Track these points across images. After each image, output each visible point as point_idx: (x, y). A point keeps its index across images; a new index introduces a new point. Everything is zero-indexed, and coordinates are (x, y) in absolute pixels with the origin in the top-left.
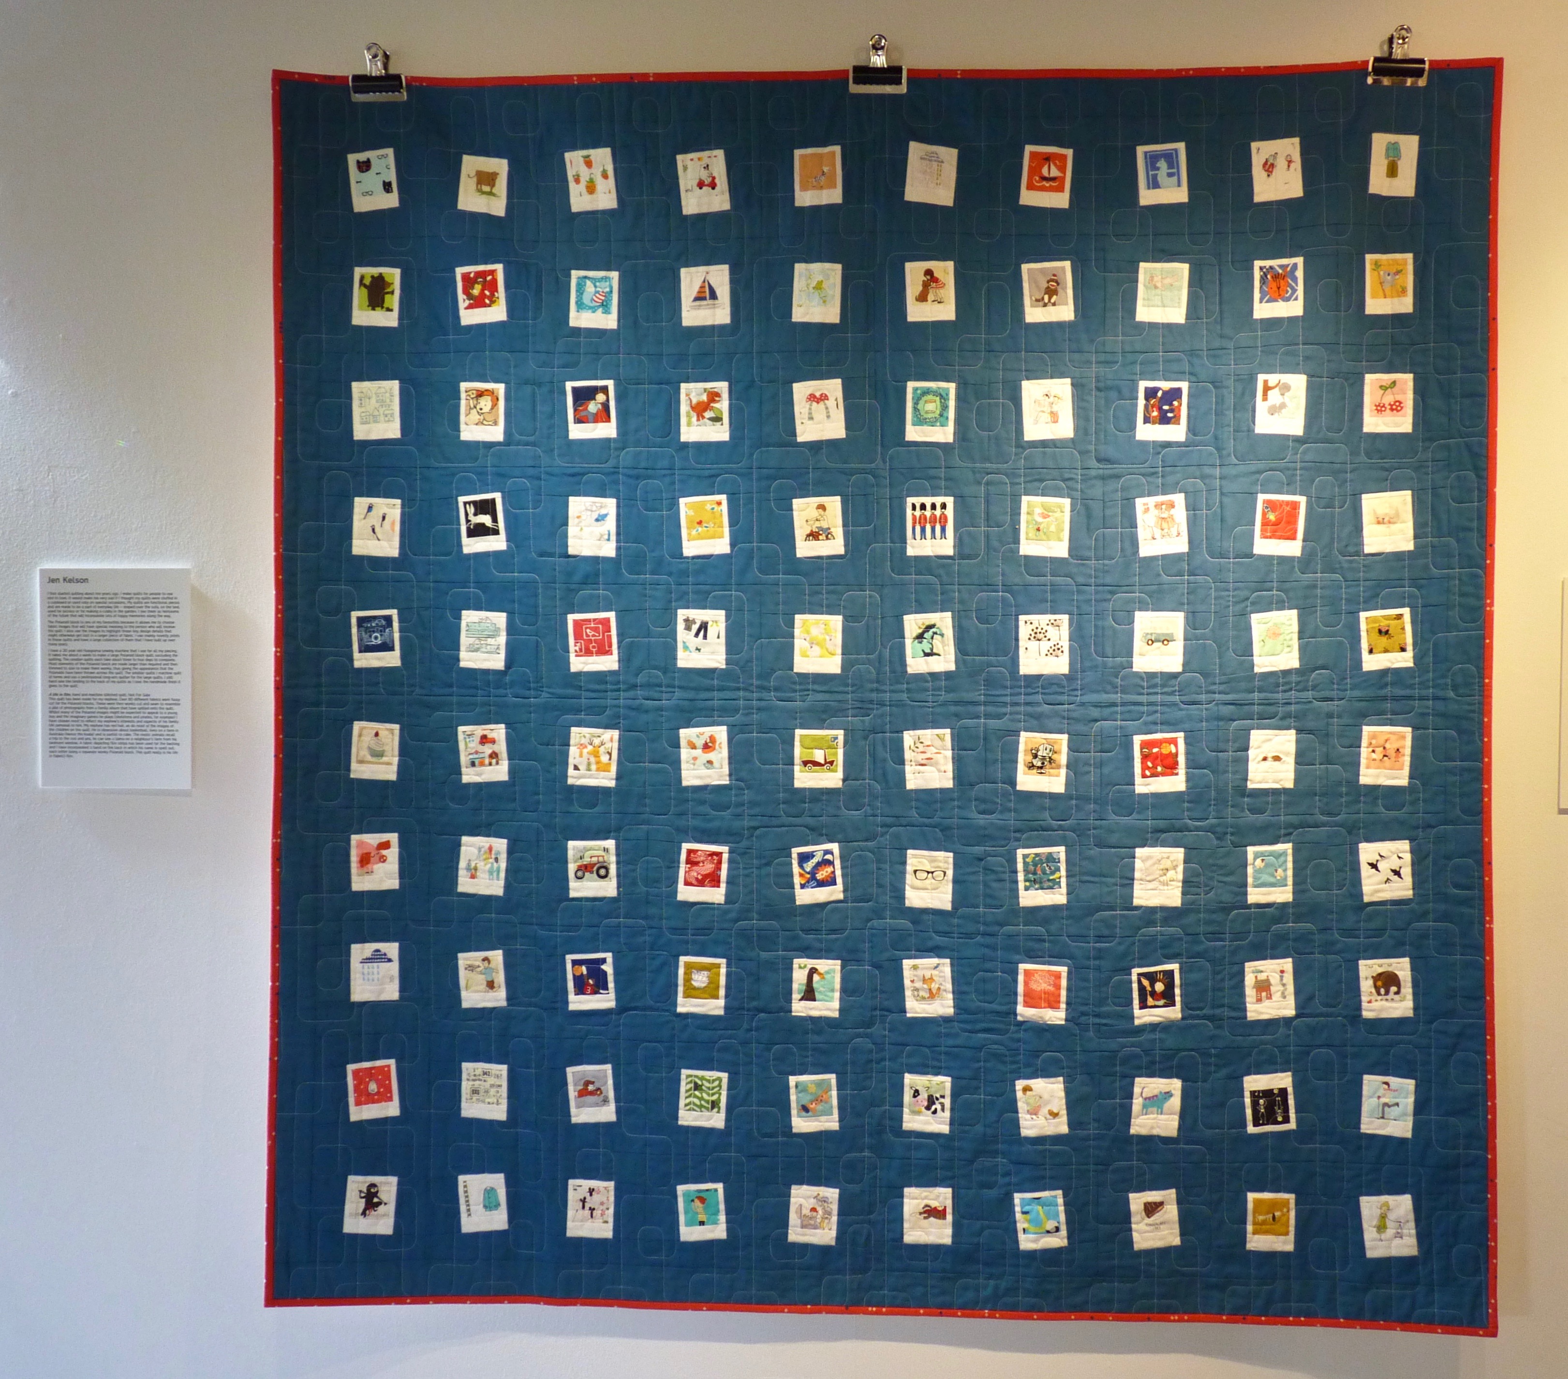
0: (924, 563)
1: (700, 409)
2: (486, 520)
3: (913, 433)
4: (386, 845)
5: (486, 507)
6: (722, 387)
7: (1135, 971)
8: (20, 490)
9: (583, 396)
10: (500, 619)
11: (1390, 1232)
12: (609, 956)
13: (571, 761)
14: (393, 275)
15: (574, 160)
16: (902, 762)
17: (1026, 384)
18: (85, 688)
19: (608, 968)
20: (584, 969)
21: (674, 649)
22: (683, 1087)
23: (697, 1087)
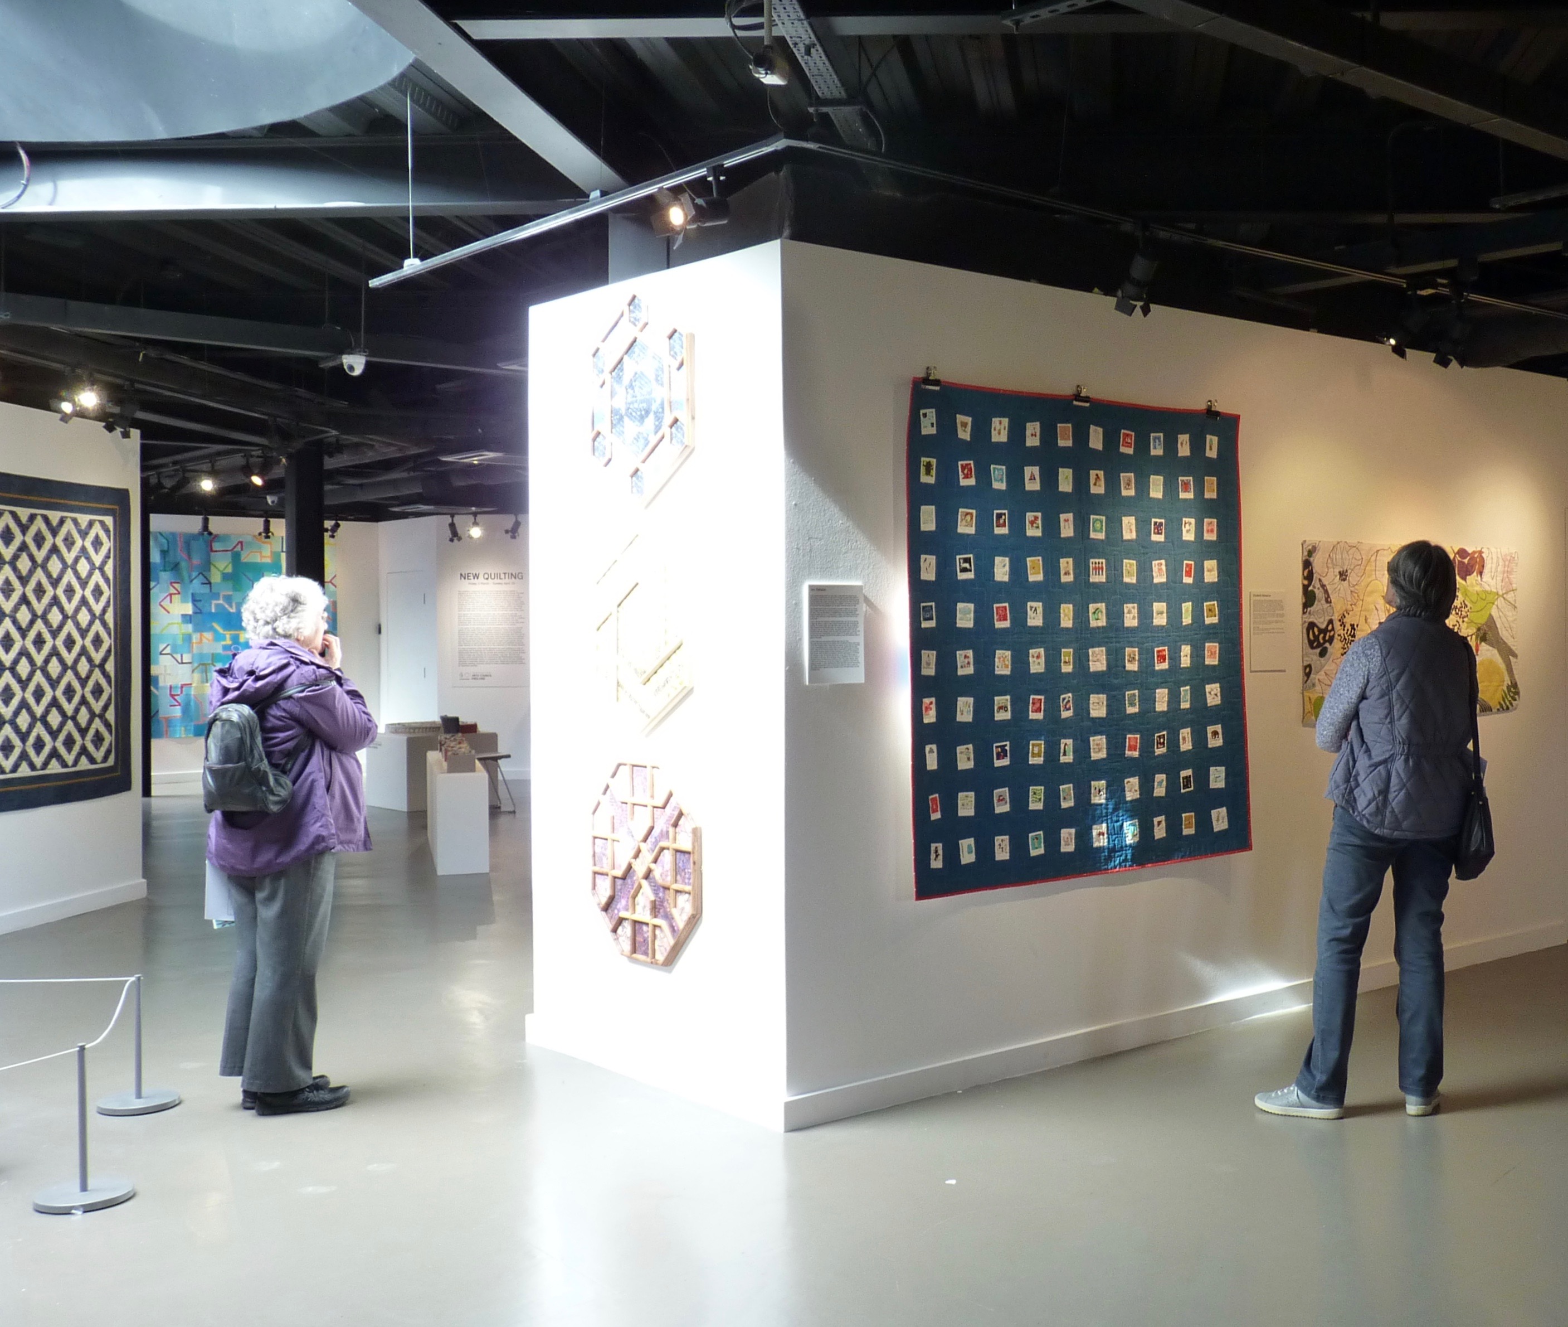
0: (1096, 585)
1: (1032, 523)
2: (967, 565)
3: (1093, 535)
4: (931, 703)
5: (967, 560)
6: (1039, 514)
7: (1156, 735)
8: (797, 548)
9: (999, 516)
10: (971, 606)
11: (1221, 821)
12: (1008, 743)
13: (996, 664)
14: (934, 461)
15: (995, 421)
16: (1089, 661)
17: (1123, 518)
18: (824, 639)
19: (1008, 748)
20: (1000, 750)
21: (1026, 618)
22: (1031, 794)
23: (1035, 793)
